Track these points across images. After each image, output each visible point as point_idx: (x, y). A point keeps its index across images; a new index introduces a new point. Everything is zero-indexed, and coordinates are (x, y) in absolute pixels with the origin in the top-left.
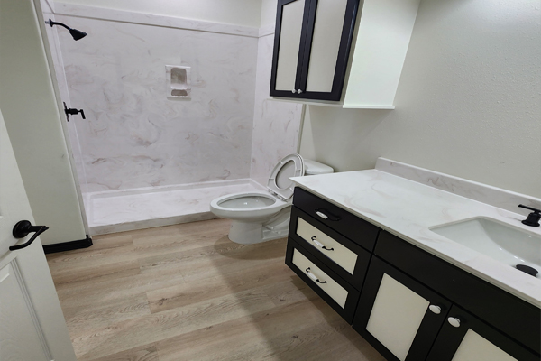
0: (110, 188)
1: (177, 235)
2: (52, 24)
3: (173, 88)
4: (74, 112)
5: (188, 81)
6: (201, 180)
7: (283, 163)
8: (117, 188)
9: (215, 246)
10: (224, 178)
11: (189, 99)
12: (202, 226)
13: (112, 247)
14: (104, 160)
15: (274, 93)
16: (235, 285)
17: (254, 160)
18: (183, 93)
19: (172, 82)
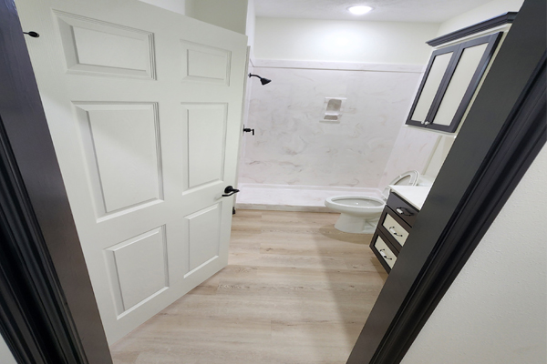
0: (257, 182)
1: (295, 218)
2: (251, 75)
3: (326, 114)
4: (248, 130)
5: (341, 109)
6: (331, 185)
7: (401, 177)
8: (262, 182)
9: (320, 229)
10: (352, 186)
11: (338, 123)
12: (317, 215)
13: (247, 217)
14: (258, 162)
15: (410, 122)
16: (323, 252)
17: (386, 174)
18: (335, 118)
19: (327, 110)
